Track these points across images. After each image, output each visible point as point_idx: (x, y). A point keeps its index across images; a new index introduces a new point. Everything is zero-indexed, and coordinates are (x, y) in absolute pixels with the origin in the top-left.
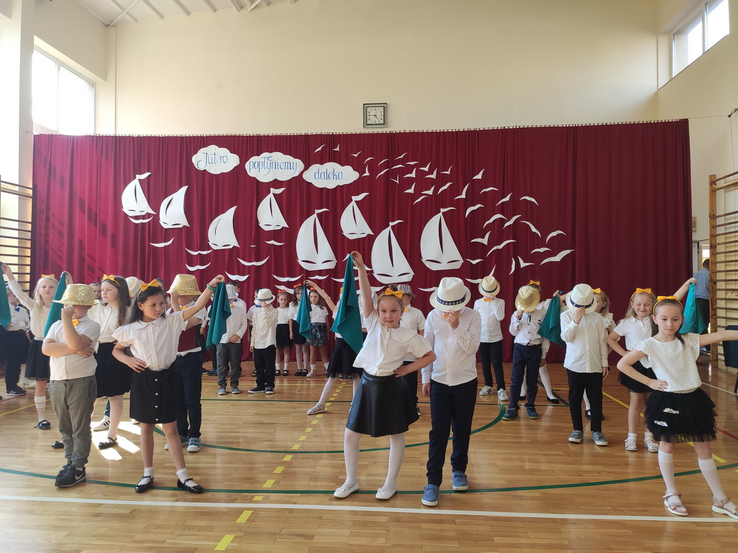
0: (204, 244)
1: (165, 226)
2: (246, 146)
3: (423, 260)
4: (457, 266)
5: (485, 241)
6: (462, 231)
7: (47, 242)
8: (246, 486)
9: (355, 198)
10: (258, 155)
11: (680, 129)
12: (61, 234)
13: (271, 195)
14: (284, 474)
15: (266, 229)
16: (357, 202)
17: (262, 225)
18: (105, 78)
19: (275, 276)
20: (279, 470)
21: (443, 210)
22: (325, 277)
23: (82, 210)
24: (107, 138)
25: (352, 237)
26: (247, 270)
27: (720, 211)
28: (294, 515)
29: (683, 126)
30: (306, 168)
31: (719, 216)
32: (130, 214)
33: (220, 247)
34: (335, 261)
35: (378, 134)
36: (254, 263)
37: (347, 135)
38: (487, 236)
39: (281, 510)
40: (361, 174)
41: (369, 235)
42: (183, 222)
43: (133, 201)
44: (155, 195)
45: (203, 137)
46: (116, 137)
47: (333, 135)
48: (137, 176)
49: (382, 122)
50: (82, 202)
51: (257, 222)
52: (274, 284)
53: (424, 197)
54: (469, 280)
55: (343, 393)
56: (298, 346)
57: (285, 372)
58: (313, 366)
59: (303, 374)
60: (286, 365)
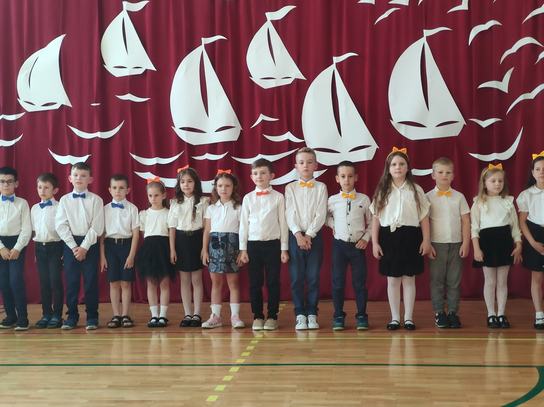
0: (10, 102)
3: (394, 123)
4: (454, 131)
5: (503, 85)
6: (463, 69)
9: (270, 16)
13: (124, 15)
15: (118, 73)
16: (275, 23)
17: (110, 67)
19: (134, 156)
21: (427, 33)
22: (221, 156)
25: (267, 85)
26: (86, 147)
33: (38, 108)
34: (239, 128)
36: (98, 134)
38: (507, 77)
41: (297, 81)
51: (102, 62)
52: (133, 170)
53: (393, 10)
54: (475, 156)
55: (259, 351)
56: (184, 275)
57: (162, 321)
58: (215, 308)
59: (193, 324)
60: (163, 308)
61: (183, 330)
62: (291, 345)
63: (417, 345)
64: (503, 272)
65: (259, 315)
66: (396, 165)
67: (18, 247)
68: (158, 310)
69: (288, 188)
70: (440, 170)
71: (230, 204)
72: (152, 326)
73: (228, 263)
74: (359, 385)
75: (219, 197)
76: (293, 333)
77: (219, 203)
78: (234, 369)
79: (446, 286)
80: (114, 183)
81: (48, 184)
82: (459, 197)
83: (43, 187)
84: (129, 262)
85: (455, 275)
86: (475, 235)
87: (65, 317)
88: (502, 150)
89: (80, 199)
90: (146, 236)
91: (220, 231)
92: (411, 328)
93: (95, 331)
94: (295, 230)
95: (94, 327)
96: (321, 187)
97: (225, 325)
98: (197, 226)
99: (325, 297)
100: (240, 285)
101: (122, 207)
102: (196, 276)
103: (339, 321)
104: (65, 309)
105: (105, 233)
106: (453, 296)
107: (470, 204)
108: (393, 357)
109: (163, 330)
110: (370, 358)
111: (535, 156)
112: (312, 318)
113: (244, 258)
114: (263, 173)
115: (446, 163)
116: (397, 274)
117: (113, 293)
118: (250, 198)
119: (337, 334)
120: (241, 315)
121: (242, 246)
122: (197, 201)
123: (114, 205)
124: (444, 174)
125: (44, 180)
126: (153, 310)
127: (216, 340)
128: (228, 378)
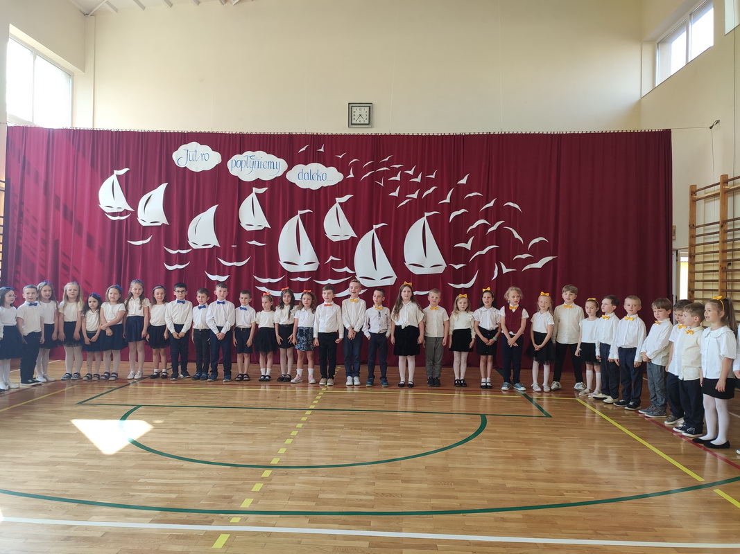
0: (184, 243)
1: (143, 224)
2: (229, 144)
3: (407, 264)
4: (440, 270)
5: (468, 246)
6: (446, 236)
7: (19, 238)
8: (224, 506)
9: (338, 200)
10: (241, 153)
11: (662, 140)
12: (35, 231)
13: (253, 195)
14: (263, 492)
15: (248, 229)
16: (340, 204)
17: (243, 225)
18: (83, 69)
19: (256, 277)
20: (258, 487)
21: (427, 214)
22: (307, 279)
23: (57, 207)
24: (85, 131)
25: (335, 239)
26: (227, 271)
27: (699, 222)
28: (272, 539)
29: (665, 136)
30: (290, 168)
31: (699, 226)
32: (107, 210)
33: (200, 246)
34: (318, 263)
35: (363, 136)
36: (235, 264)
37: (332, 136)
38: (470, 241)
39: (258, 534)
40: (345, 176)
41: (352, 238)
42: (163, 220)
43: (111, 197)
44: (134, 191)
45: (184, 133)
46: (93, 131)
47: (317, 135)
48: (116, 172)
49: (367, 122)
50: (57, 199)
51: (239, 222)
52: (255, 285)
53: (408, 200)
54: (452, 285)
55: (323, 400)
56: (282, 350)
57: (267, 377)
58: (299, 371)
59: (286, 380)
60: (268, 370)
61: (279, 383)
62: (342, 396)
63: (416, 398)
64: (464, 355)
65: (325, 376)
66: (405, 292)
67: (184, 330)
68: (265, 371)
69: (344, 302)
70: (433, 295)
71: (310, 310)
72: (261, 380)
73: (308, 345)
74: (380, 425)
75: (304, 306)
76: (344, 387)
77: (303, 309)
78: (308, 412)
79: (434, 361)
80: (242, 295)
81: (204, 295)
82: (443, 310)
83: (200, 296)
84: (249, 342)
85: (439, 356)
86: (451, 333)
87: (210, 373)
88: (466, 282)
89: (221, 304)
90: (259, 327)
91: (304, 326)
92: (411, 386)
93: (228, 383)
94: (347, 327)
95: (228, 380)
96: (363, 303)
97: (304, 380)
98: (291, 322)
99: (364, 363)
100: (314, 358)
101: (246, 309)
102: (289, 351)
103: (370, 381)
104: (210, 369)
105: (235, 324)
106: (437, 367)
107: (449, 316)
108: (400, 407)
109: (268, 383)
110: (387, 407)
111: (484, 290)
112: (356, 378)
113: (316, 342)
114: (329, 294)
115: (437, 292)
116: (405, 354)
117: (239, 360)
118: (320, 307)
119: (368, 389)
120: (314, 376)
121: (315, 336)
122: (291, 308)
123: (241, 308)
124: (434, 298)
125: (202, 292)
126: (262, 370)
127: (298, 391)
128: (304, 419)
